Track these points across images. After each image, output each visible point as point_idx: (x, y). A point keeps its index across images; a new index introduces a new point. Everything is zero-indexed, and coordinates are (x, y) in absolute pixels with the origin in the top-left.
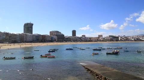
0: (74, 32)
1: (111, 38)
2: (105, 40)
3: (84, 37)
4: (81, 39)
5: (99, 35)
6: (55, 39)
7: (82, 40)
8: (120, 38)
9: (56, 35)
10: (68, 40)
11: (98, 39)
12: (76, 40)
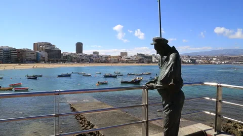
0: (79, 46)
1: (141, 57)
2: (129, 61)
3: (96, 55)
4: (92, 58)
5: (121, 53)
6: (44, 58)
7: (92, 60)
8: (154, 58)
9: (46, 50)
10: (68, 59)
11: (118, 60)
12: (82, 60)
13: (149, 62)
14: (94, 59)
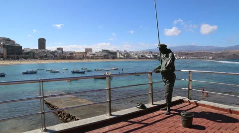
0: (42, 42)
1: (106, 53)
2: (95, 57)
3: (60, 51)
4: (56, 54)
5: (86, 49)
6: (3, 54)
7: (57, 56)
9: (4, 46)
10: (30, 55)
11: (83, 56)
12: (46, 56)
13: (114, 58)
14: (58, 55)
